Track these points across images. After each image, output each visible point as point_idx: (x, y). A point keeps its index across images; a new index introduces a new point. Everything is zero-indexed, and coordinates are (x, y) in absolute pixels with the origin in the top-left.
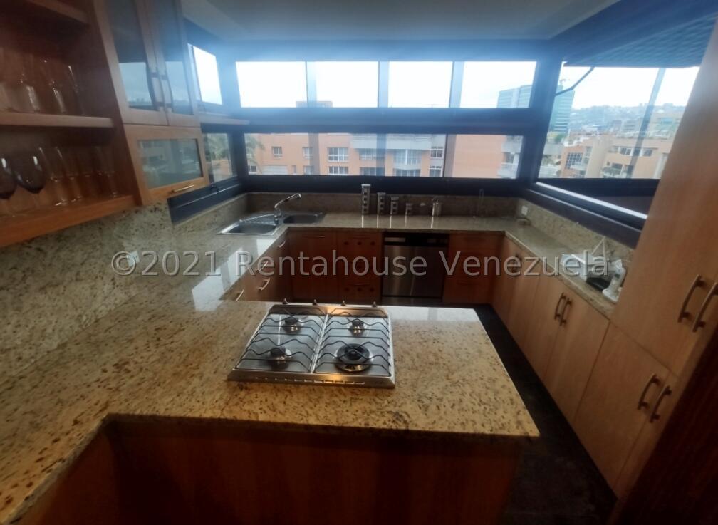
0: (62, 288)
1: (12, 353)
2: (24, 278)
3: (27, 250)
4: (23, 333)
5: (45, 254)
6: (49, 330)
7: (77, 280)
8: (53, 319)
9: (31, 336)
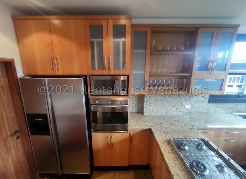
0: (165, 105)
1: (153, 111)
2: (160, 101)
3: (163, 96)
4: (156, 109)
5: (166, 98)
6: (160, 111)
7: (169, 105)
8: (161, 110)
9: (157, 110)
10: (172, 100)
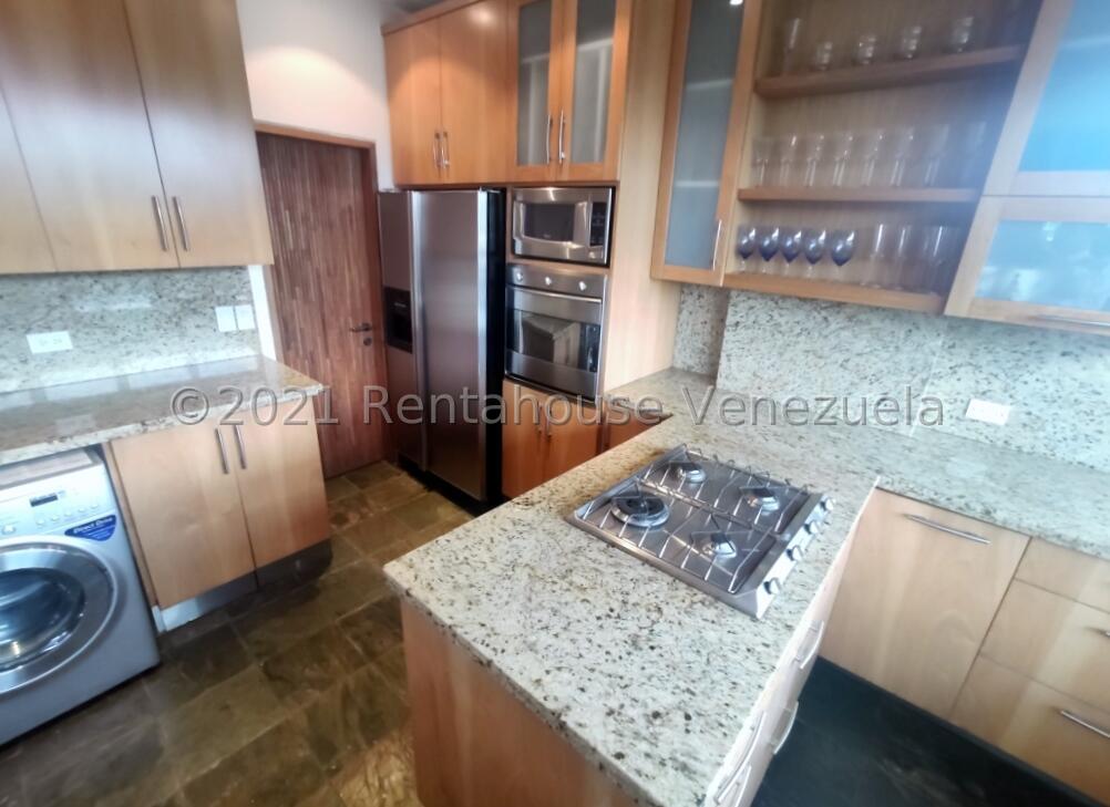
3: (815, 314)
10: (864, 342)
